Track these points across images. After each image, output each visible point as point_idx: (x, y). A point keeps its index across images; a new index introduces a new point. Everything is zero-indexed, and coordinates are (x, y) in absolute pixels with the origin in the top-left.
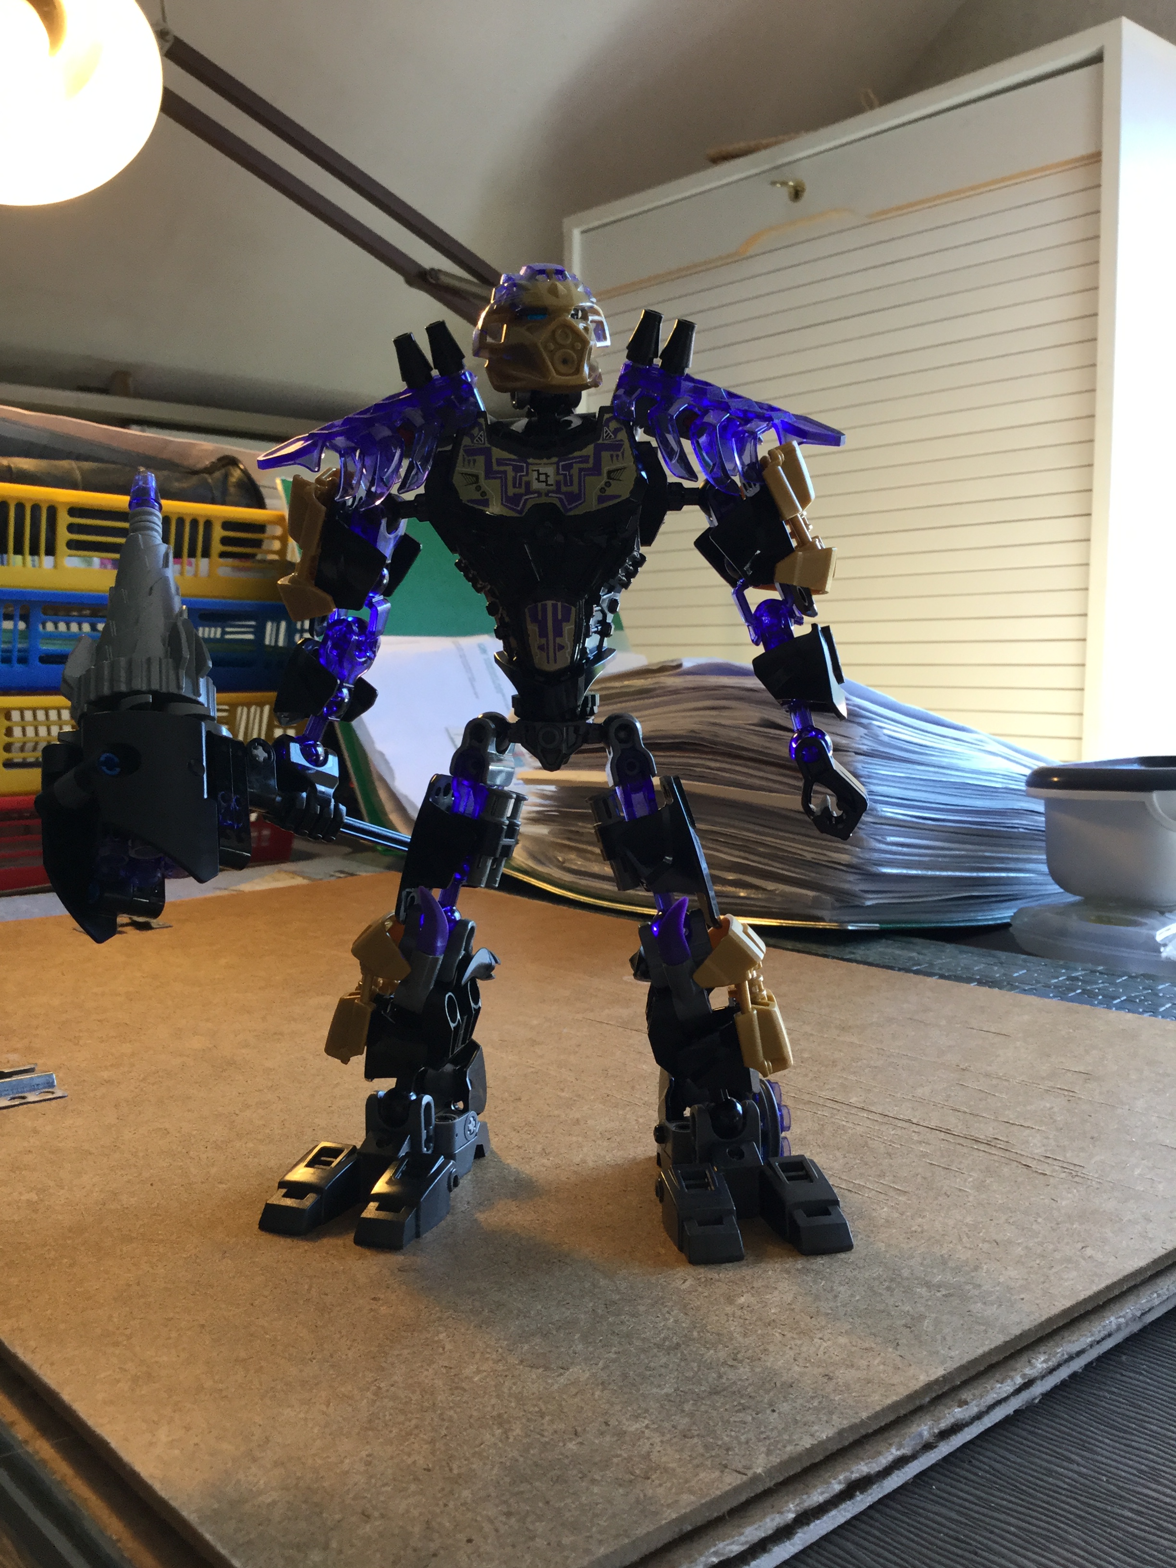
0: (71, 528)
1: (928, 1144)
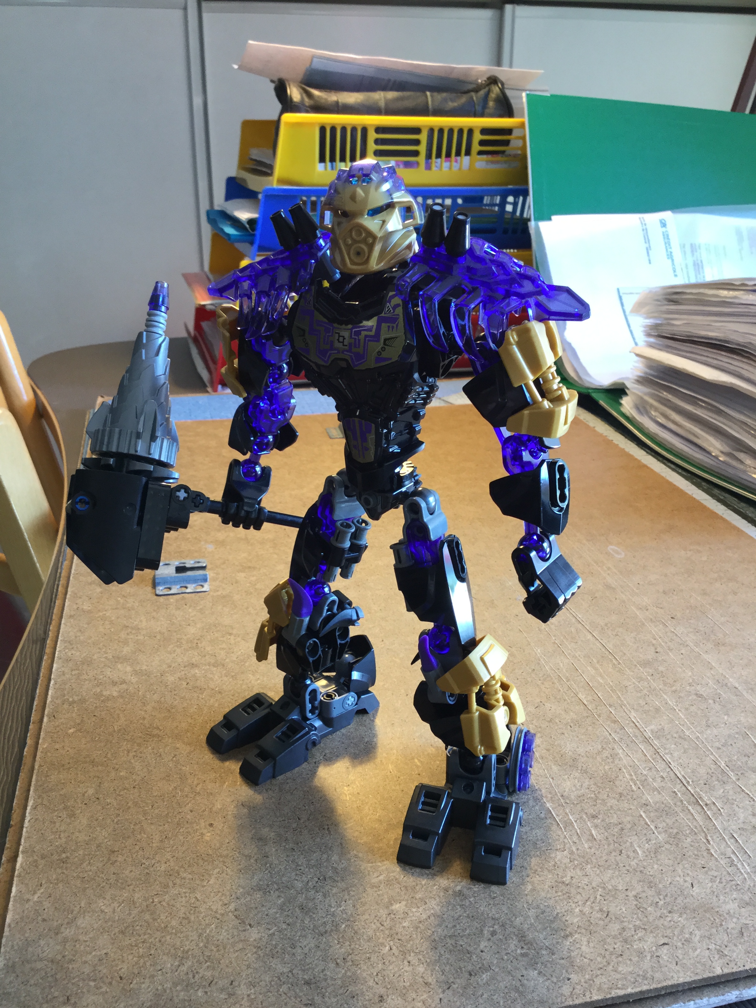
0: (377, 142)
1: (659, 793)
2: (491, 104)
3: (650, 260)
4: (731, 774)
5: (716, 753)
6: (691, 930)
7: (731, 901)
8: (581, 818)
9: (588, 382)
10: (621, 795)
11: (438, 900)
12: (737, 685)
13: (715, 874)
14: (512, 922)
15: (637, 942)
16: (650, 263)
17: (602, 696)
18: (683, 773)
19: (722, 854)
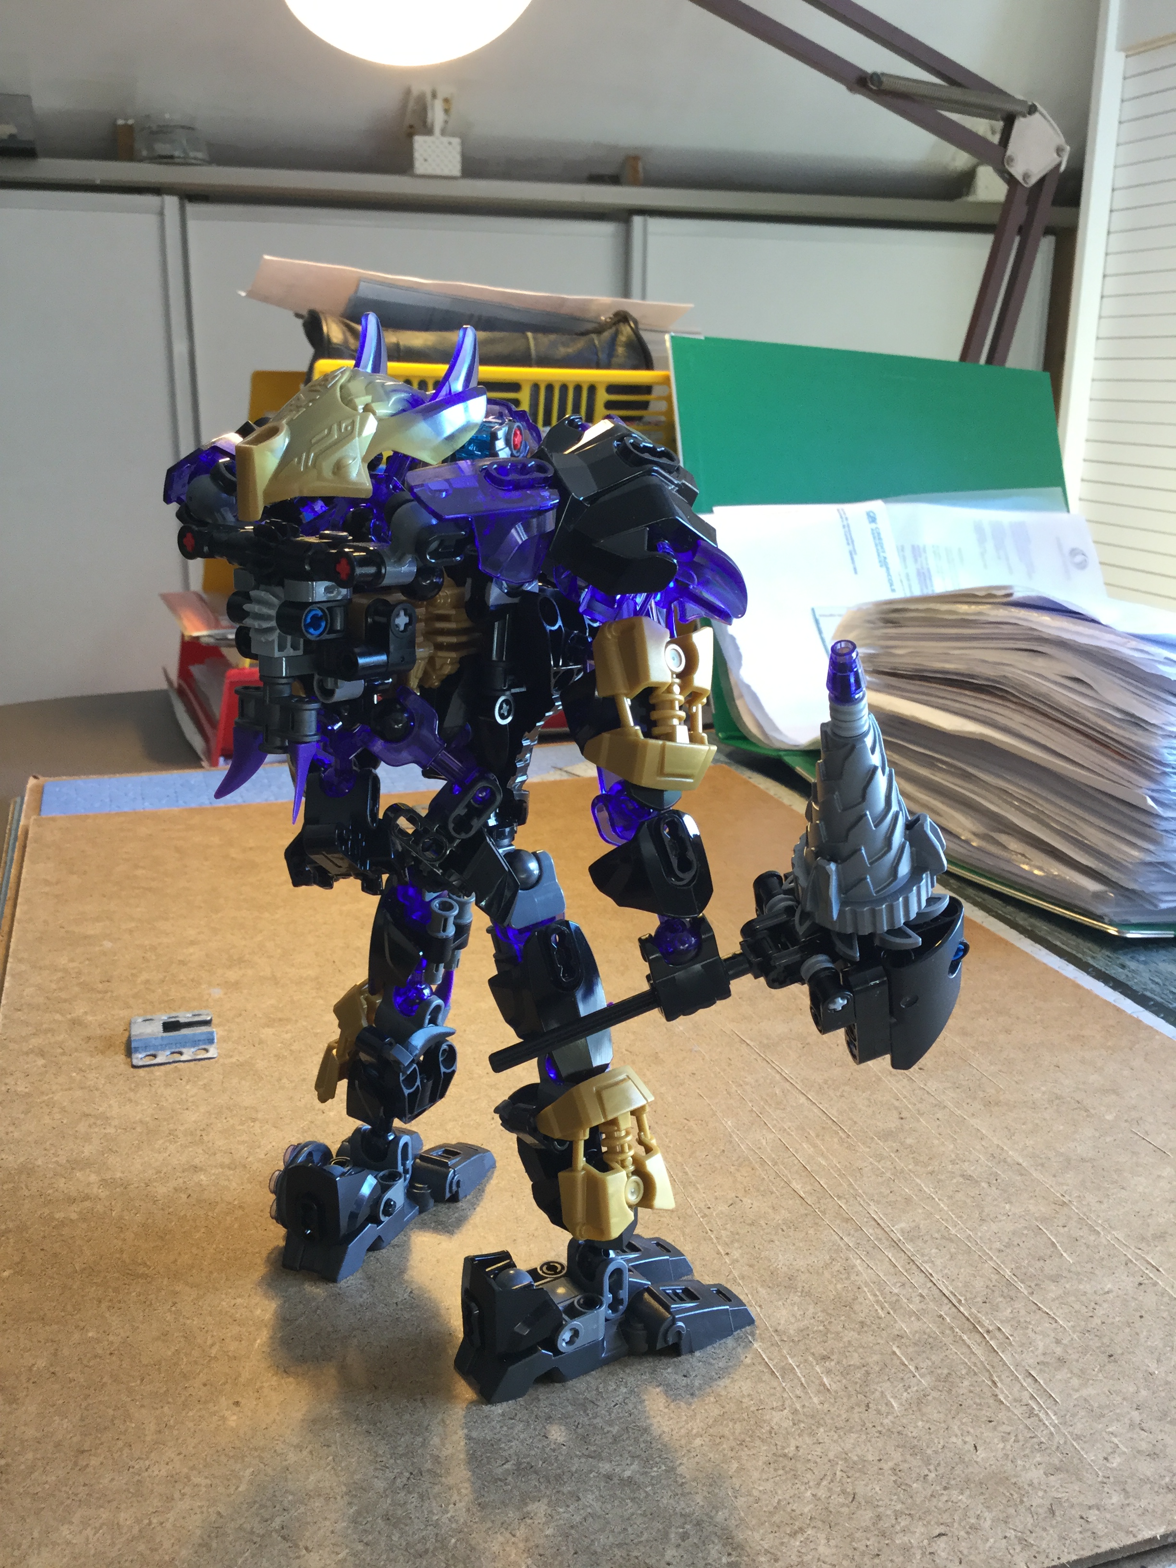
1: (919, 1319)
2: (620, 350)
3: (855, 569)
4: (1021, 1286)
5: (998, 1257)
6: (979, 1512)
7: (1033, 1467)
8: (806, 1361)
9: (777, 740)
10: (862, 1324)
11: (597, 1493)
12: (1021, 1161)
13: (1009, 1429)
14: (711, 1518)
15: (901, 1535)
16: (856, 572)
17: (826, 1183)
18: (951, 1288)
19: (1015, 1400)
